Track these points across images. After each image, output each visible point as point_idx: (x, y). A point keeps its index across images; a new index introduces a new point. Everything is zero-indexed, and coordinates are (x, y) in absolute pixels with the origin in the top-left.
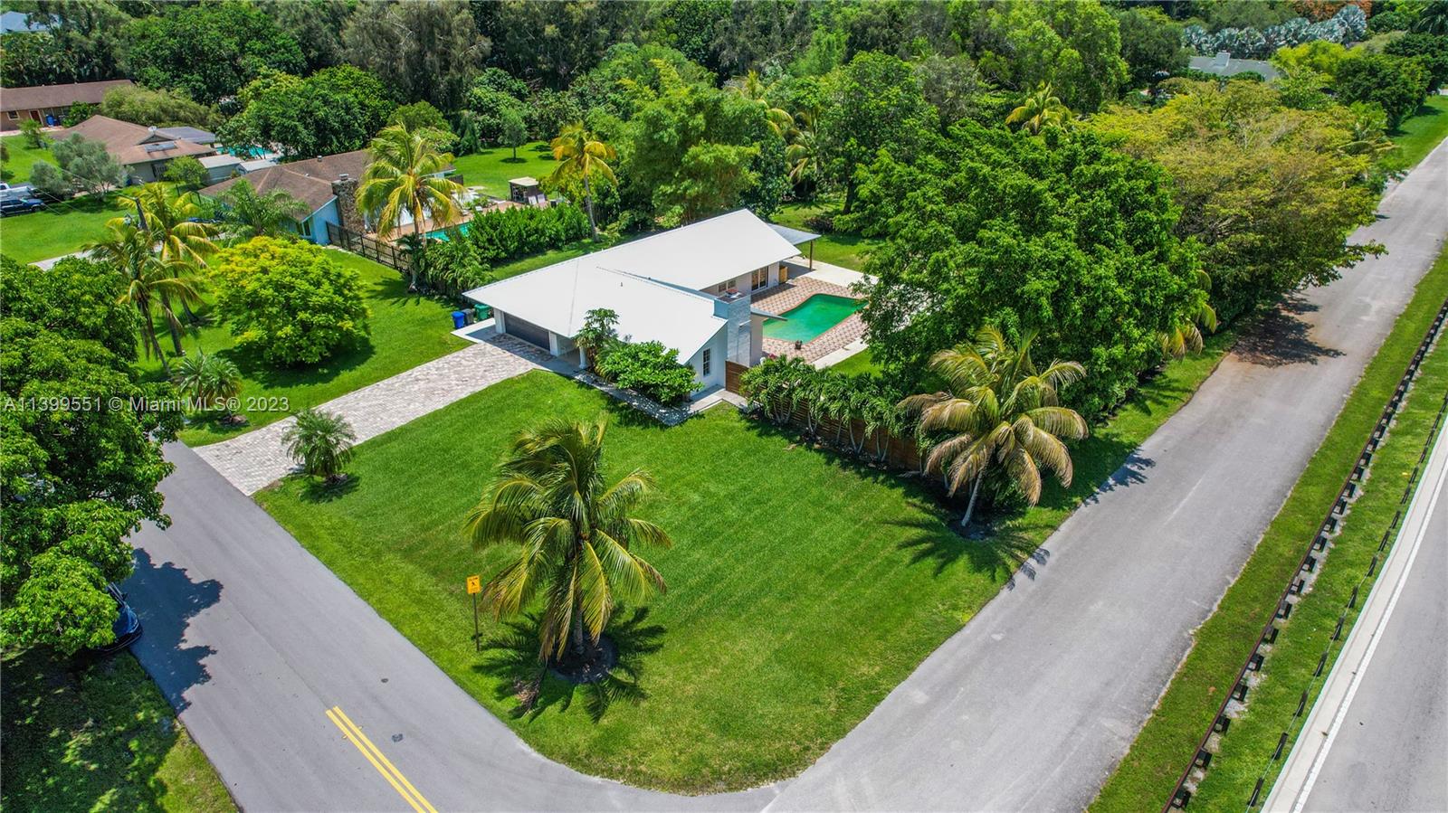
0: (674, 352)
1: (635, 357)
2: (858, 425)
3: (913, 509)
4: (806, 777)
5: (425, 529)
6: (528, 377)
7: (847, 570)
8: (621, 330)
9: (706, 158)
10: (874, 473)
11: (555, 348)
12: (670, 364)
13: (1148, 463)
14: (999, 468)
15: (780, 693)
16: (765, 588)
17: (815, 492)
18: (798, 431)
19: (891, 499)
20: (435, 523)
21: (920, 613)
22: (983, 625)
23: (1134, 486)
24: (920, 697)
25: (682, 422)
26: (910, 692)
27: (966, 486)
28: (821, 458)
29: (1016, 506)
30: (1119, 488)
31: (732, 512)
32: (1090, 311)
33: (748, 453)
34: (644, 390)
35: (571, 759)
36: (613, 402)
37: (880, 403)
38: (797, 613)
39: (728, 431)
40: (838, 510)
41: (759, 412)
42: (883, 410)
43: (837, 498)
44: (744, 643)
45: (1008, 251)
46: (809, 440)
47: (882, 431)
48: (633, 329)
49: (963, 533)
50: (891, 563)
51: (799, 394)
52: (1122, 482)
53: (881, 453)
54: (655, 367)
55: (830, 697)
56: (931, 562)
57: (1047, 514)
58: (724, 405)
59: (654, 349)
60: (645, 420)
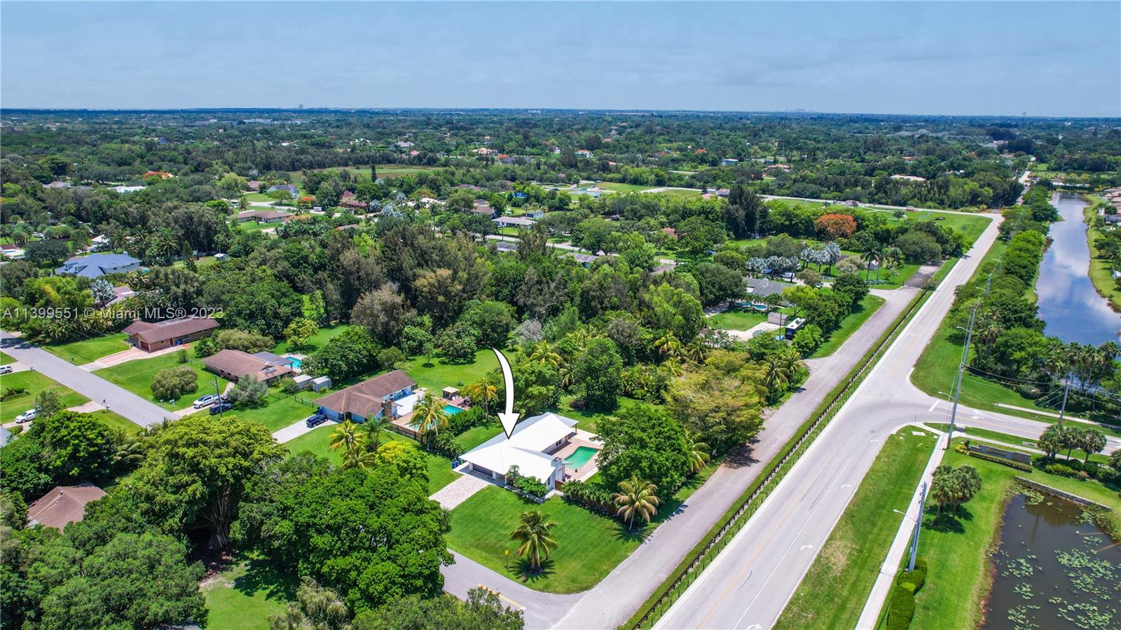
0: (540, 480)
1: (528, 481)
2: (598, 500)
3: (616, 525)
4: (593, 590)
5: (478, 540)
6: (489, 488)
7: (599, 544)
8: (521, 472)
9: (536, 392)
10: (604, 515)
11: (494, 476)
12: (539, 484)
13: (686, 506)
14: (637, 513)
15: (585, 574)
16: (578, 550)
17: (587, 522)
18: (580, 503)
19: (610, 523)
20: (480, 539)
21: (618, 554)
22: (634, 556)
23: (681, 514)
24: (618, 572)
25: (544, 502)
26: (615, 572)
27: (629, 519)
28: (588, 511)
29: (645, 523)
30: (676, 515)
31: (565, 530)
32: (659, 469)
33: (566, 512)
34: (531, 492)
35: (540, 590)
36: (520, 496)
37: (605, 495)
38: (586, 556)
39: (559, 504)
40: (594, 527)
41: (568, 497)
42: (605, 496)
43: (594, 524)
44: (574, 564)
45: (636, 455)
46: (584, 506)
47: (605, 503)
48: (525, 472)
49: (630, 532)
50: (610, 541)
51: (580, 492)
52: (677, 513)
53: (606, 509)
54: (535, 485)
55: (597, 574)
56: (622, 540)
57: (653, 525)
58: (555, 495)
59: (533, 479)
60: (532, 502)
